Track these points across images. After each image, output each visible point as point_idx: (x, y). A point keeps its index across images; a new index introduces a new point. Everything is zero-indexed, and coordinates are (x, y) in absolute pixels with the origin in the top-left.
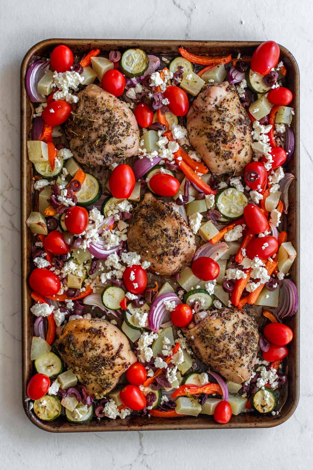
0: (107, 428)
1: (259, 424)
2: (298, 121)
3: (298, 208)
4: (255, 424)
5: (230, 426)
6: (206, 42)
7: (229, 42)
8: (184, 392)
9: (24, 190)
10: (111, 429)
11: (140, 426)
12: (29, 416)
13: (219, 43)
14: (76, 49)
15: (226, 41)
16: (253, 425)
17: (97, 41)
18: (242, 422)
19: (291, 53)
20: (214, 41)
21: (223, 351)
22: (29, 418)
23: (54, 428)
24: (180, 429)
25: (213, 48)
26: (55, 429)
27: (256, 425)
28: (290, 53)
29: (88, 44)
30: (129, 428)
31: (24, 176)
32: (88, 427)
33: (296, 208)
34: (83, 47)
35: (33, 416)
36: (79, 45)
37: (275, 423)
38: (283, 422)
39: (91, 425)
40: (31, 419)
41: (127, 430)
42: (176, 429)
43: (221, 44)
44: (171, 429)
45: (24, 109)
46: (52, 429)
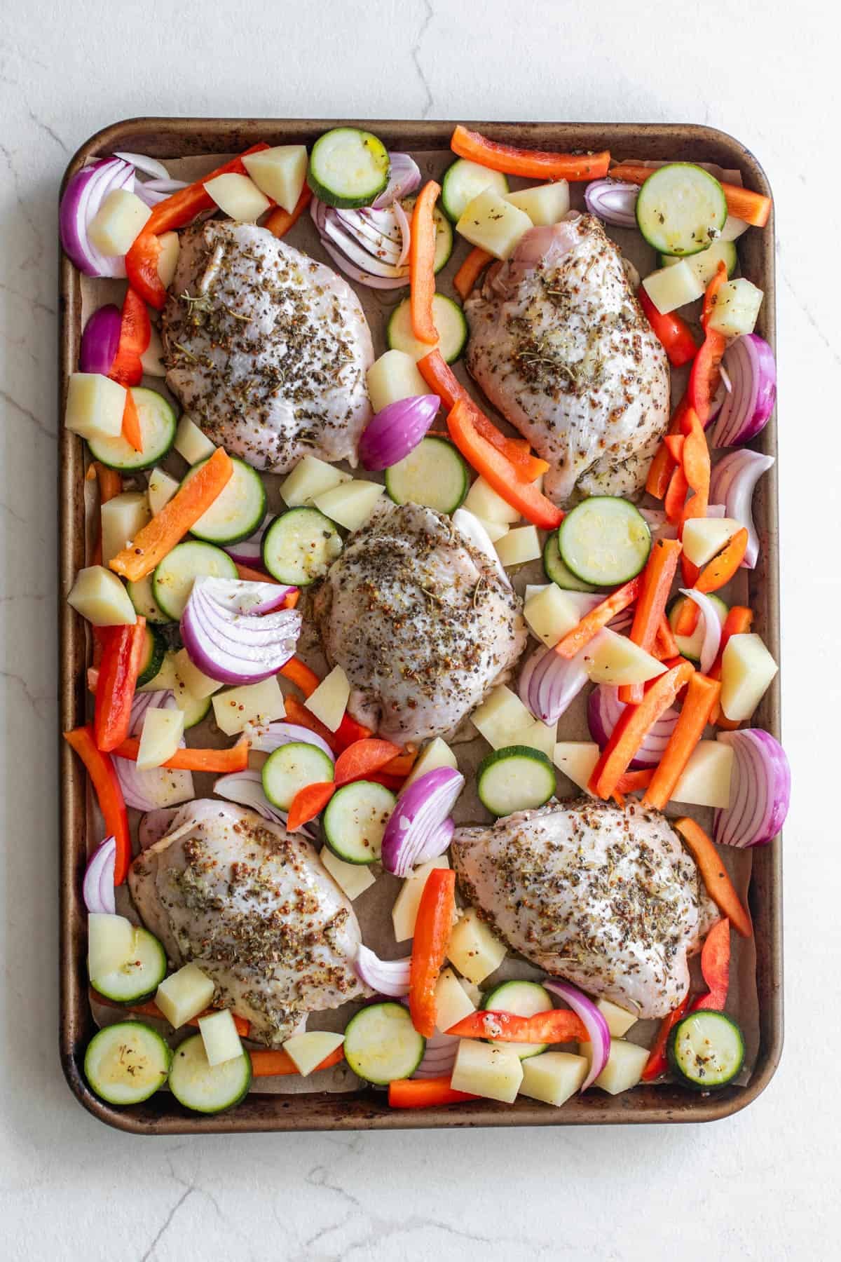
0: (282, 1122)
1: (676, 1113)
2: (773, 325)
3: (774, 548)
4: (669, 1113)
5: (604, 1117)
6: (534, 125)
7: (592, 125)
8: (482, 1026)
9: (67, 501)
10: (293, 1125)
11: (367, 1117)
12: (77, 1090)
13: (568, 127)
14: (201, 143)
15: (584, 124)
16: (663, 1113)
17: (254, 124)
18: (634, 1108)
19: (750, 154)
20: (553, 124)
21: (567, 920)
22: (76, 1094)
23: (140, 1121)
24: (472, 1125)
25: (553, 140)
26: (146, 1126)
27: (672, 1115)
28: (747, 152)
29: (232, 132)
30: (339, 1123)
31: (66, 468)
32: (232, 1120)
33: (769, 550)
34: (220, 141)
35: (86, 1091)
36: (210, 134)
37: (721, 1110)
38: (743, 1107)
39: (238, 1116)
40: (83, 1097)
41: (332, 1128)
42: (460, 1125)
43: (570, 131)
44: (447, 1126)
45: (68, 295)
46: (138, 1125)
